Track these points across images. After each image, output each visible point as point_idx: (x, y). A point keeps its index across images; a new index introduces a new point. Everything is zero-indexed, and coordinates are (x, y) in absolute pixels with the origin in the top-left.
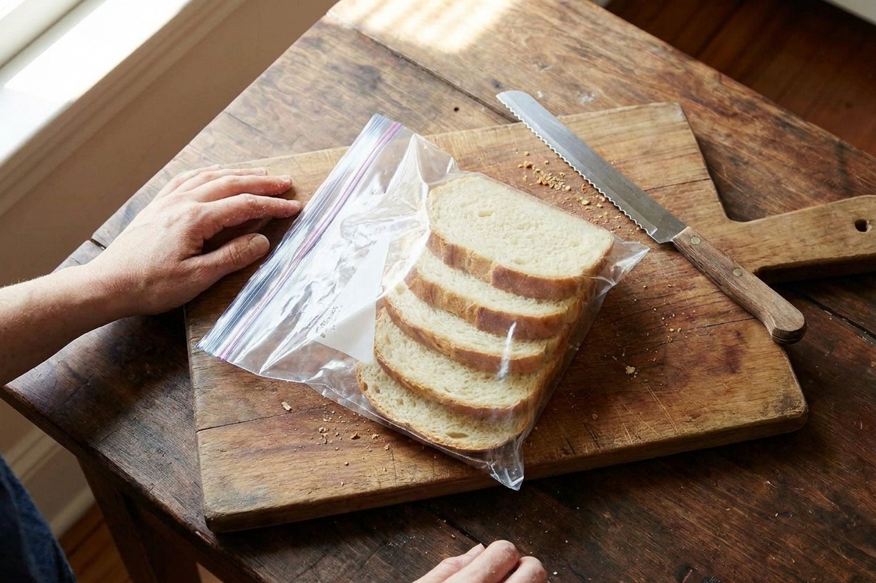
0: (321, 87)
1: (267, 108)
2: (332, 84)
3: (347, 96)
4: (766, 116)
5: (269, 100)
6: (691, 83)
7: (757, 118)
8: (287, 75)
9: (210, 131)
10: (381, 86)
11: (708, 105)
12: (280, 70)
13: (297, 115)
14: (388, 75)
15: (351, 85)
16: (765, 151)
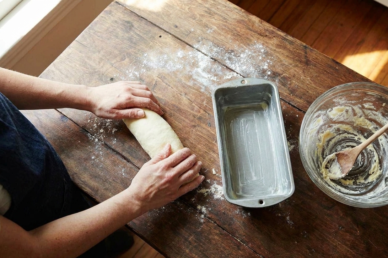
0: (110, 30)
1: (91, 39)
2: (115, 28)
3: (121, 33)
4: (278, 36)
5: (91, 35)
6: (250, 24)
7: (274, 37)
8: (98, 25)
9: (70, 48)
10: (133, 29)
11: (256, 32)
12: (96, 24)
13: (101, 41)
14: (136, 24)
15: (122, 29)
16: (277, 50)
